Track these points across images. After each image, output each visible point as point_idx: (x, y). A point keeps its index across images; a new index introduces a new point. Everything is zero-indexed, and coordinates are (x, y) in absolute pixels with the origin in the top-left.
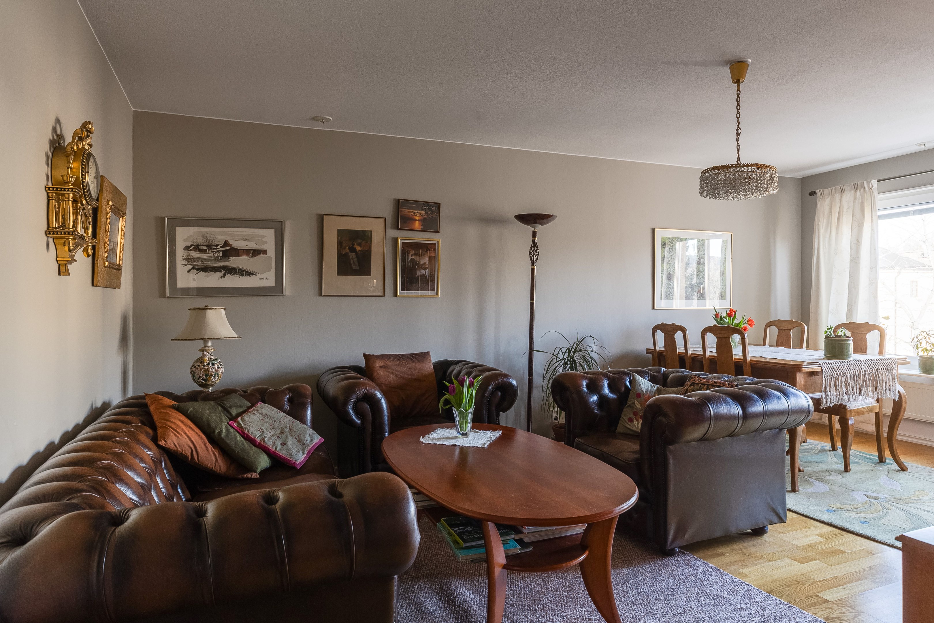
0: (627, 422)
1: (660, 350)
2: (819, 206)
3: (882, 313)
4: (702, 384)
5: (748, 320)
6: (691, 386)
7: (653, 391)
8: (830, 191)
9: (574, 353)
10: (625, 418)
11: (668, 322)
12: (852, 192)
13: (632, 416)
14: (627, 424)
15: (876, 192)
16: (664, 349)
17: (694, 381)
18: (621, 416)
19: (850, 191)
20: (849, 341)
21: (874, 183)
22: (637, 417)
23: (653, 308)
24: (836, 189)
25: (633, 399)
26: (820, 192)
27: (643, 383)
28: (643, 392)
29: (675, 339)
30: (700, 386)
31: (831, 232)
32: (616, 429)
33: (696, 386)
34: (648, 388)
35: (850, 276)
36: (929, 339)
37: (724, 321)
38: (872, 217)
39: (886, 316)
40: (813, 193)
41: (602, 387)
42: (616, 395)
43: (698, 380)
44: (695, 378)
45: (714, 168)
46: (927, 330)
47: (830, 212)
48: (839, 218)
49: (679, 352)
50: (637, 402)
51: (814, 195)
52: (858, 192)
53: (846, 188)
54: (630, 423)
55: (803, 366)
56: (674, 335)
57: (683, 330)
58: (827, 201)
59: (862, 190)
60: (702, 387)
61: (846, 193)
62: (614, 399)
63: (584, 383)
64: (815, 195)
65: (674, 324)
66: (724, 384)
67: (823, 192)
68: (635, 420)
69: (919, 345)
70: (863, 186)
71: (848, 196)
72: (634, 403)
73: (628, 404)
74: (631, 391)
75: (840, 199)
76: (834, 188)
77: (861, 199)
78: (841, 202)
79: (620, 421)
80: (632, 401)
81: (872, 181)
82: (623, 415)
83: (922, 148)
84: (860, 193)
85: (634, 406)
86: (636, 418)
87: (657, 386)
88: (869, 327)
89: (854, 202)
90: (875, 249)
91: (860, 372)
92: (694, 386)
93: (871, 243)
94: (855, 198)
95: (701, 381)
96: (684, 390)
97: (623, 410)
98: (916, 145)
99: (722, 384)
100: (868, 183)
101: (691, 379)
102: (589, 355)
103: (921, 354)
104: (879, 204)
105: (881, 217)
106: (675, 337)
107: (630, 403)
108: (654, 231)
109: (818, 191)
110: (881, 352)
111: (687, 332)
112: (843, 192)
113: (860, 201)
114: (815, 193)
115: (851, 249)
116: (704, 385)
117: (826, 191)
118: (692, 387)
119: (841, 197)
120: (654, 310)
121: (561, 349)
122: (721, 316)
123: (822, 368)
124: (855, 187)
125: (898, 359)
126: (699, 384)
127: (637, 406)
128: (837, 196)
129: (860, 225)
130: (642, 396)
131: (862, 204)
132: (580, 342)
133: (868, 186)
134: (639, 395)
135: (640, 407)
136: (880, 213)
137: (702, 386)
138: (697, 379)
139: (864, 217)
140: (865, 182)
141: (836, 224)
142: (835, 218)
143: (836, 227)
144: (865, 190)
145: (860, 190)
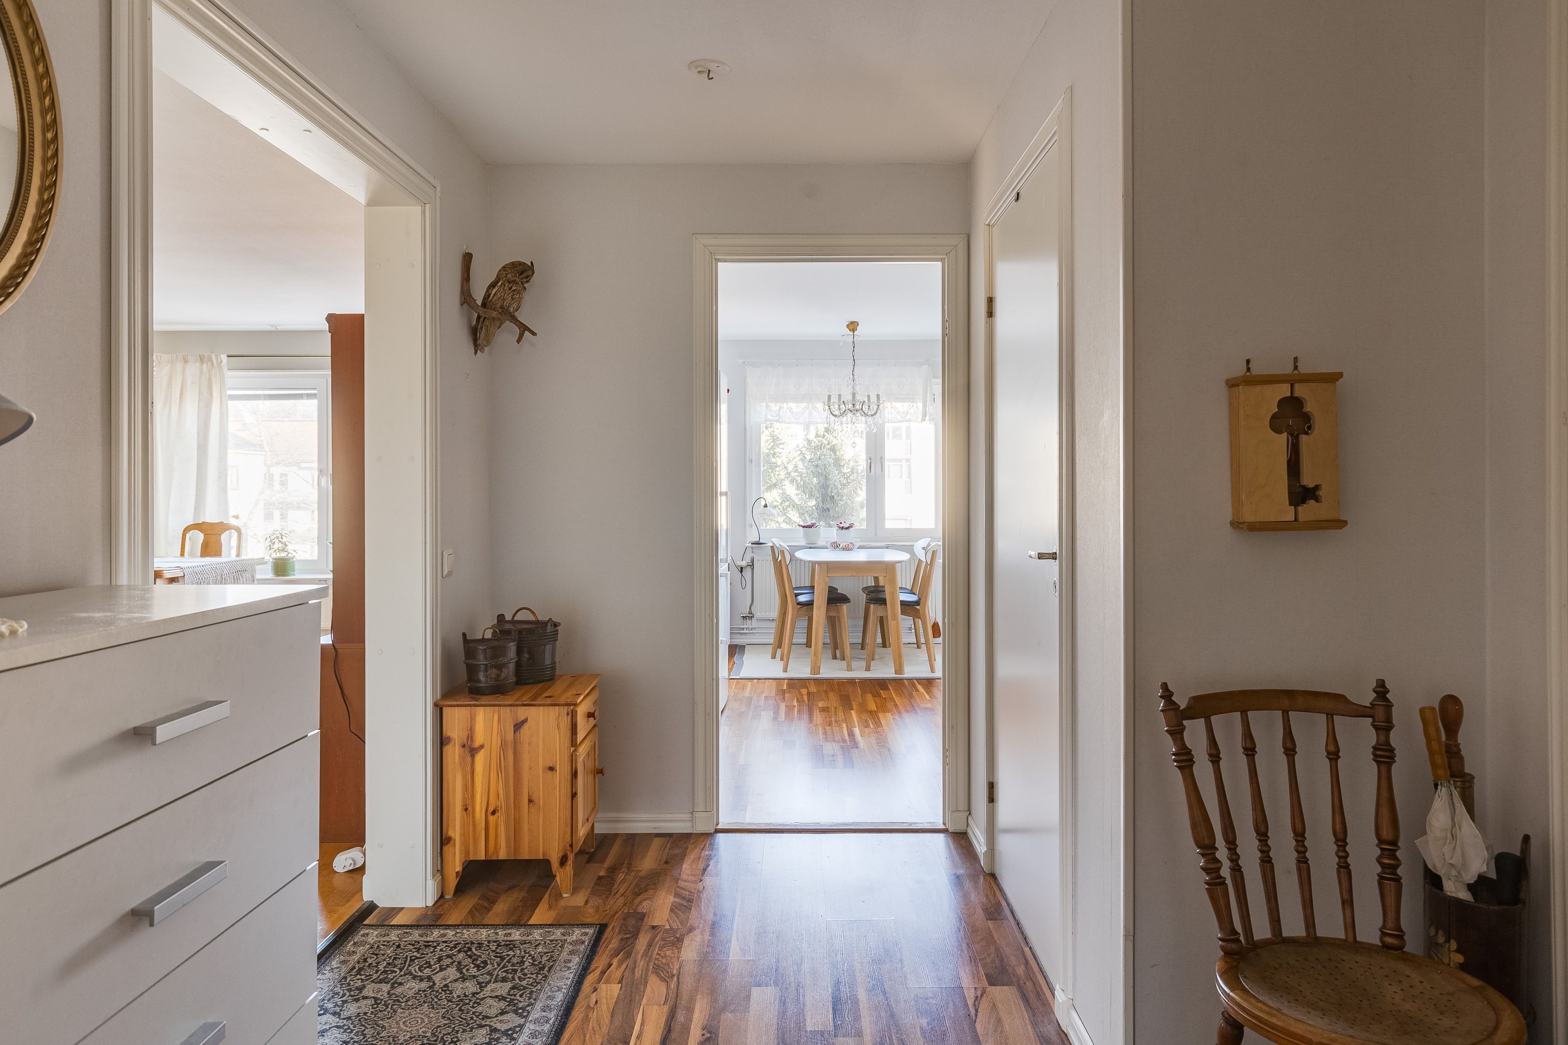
3: (232, 512)
8: (170, 358)
12: (198, 364)
15: (225, 368)
19: (195, 362)
21: (224, 357)
24: (177, 357)
31: (170, 409)
35: (197, 466)
36: (282, 538)
38: (221, 398)
39: (236, 514)
46: (279, 529)
48: (181, 394)
52: (205, 365)
53: (190, 358)
58: (166, 370)
59: (210, 363)
61: (189, 363)
69: (272, 546)
70: (210, 360)
71: (192, 369)
76: (175, 356)
77: (208, 374)
78: (183, 374)
81: (222, 356)
83: (273, 328)
84: (207, 367)
88: (222, 527)
89: (199, 377)
91: (222, 575)
94: (201, 372)
98: (268, 325)
100: (217, 356)
103: (274, 556)
104: (229, 383)
105: (233, 398)
110: (238, 555)
112: (186, 361)
113: (207, 377)
115: (198, 434)
117: (165, 357)
119: (184, 369)
123: (184, 573)
124: (202, 359)
128: (179, 366)
129: (209, 406)
131: (210, 379)
133: (217, 360)
136: (229, 392)
139: (212, 397)
140: (213, 355)
141: (178, 401)
142: (176, 393)
143: (178, 404)
144: (212, 364)
145: (207, 364)
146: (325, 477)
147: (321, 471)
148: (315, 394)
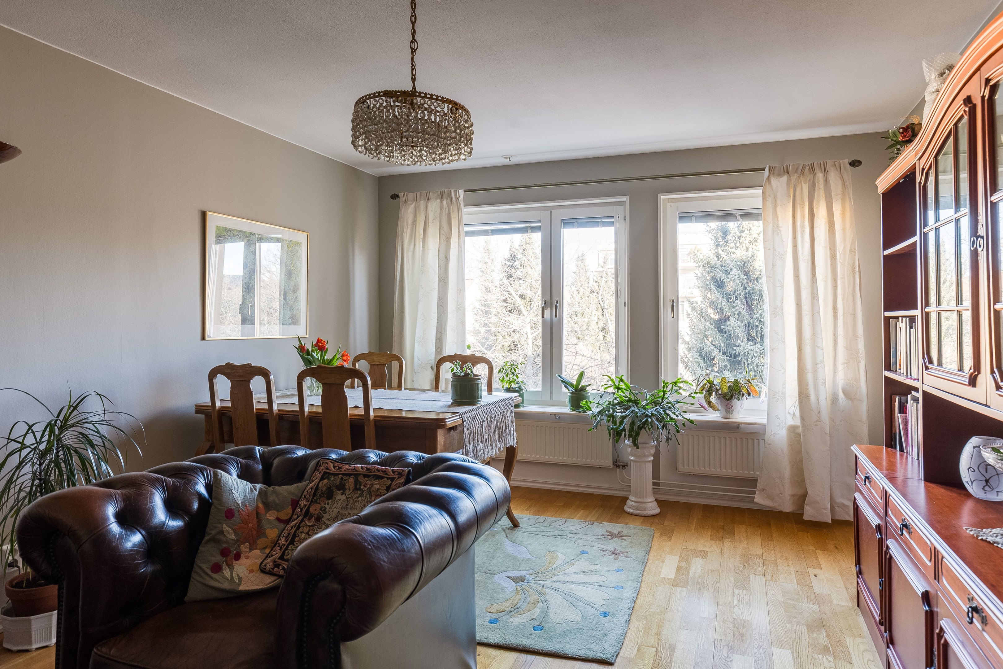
0: (211, 573)
1: (222, 407)
2: (402, 212)
4: (344, 474)
5: (343, 354)
6: (322, 479)
7: (254, 498)
8: (415, 195)
9: (62, 429)
10: (204, 566)
11: (238, 362)
12: (439, 201)
13: (218, 558)
14: (207, 578)
15: (462, 204)
16: (229, 405)
17: (328, 469)
18: (193, 562)
19: (436, 199)
20: (479, 381)
21: (461, 192)
22: (229, 558)
23: (203, 338)
24: (421, 195)
25: (220, 523)
26: (404, 195)
27: (236, 486)
28: (238, 505)
29: (250, 389)
30: (342, 478)
31: (415, 245)
32: (185, 592)
33: (332, 479)
34: (245, 496)
35: (438, 298)
37: (312, 356)
38: (459, 232)
40: (395, 196)
41: (152, 511)
42: (182, 519)
43: (334, 467)
44: (326, 463)
45: (388, 94)
47: (415, 221)
48: (425, 230)
49: (257, 409)
50: (227, 528)
51: (396, 199)
52: (445, 202)
53: (432, 196)
54: (215, 576)
55: (447, 420)
56: (249, 381)
57: (264, 373)
58: (411, 208)
59: (449, 199)
60: (345, 480)
61: (431, 200)
62: (179, 531)
63: (110, 510)
64: (398, 199)
65: (248, 366)
66: (385, 471)
67: (407, 196)
68: (224, 566)
70: (450, 196)
71: (434, 205)
72: (222, 532)
73: (210, 534)
74: (213, 507)
75: (425, 207)
76: (419, 194)
77: (447, 210)
78: (426, 210)
79: (194, 575)
80: (215, 527)
82: (198, 561)
83: (505, 162)
84: (447, 202)
85: (221, 537)
86: (226, 561)
87: (258, 486)
89: (440, 213)
90: (463, 269)
92: (328, 478)
93: (458, 262)
94: (441, 208)
95: (340, 468)
96: (312, 489)
97: (198, 549)
98: (502, 157)
99: (383, 471)
100: (455, 192)
101: (320, 466)
102: (98, 432)
104: (466, 219)
105: (467, 234)
106: (251, 386)
107: (214, 532)
108: (203, 215)
109: (401, 195)
111: (272, 377)
112: (428, 199)
113: (447, 212)
114: (398, 196)
115: (439, 267)
116: (349, 475)
117: (411, 196)
118: (326, 481)
119: (427, 206)
120: (204, 341)
121: (30, 427)
122: (308, 349)
123: (463, 419)
124: (442, 196)
125: (515, 397)
126: (338, 474)
127: (228, 536)
128: (422, 204)
129: (448, 240)
130: (236, 513)
131: (449, 215)
132: (75, 408)
133: (456, 195)
134: (230, 514)
135: (233, 536)
136: (467, 229)
137: (345, 478)
138: (332, 465)
139: (451, 231)
140: (452, 191)
141: (422, 236)
142: (420, 229)
143: (422, 240)
144: (451, 200)
145: (447, 200)
146: (549, 309)
147: (545, 303)
148: (539, 227)
